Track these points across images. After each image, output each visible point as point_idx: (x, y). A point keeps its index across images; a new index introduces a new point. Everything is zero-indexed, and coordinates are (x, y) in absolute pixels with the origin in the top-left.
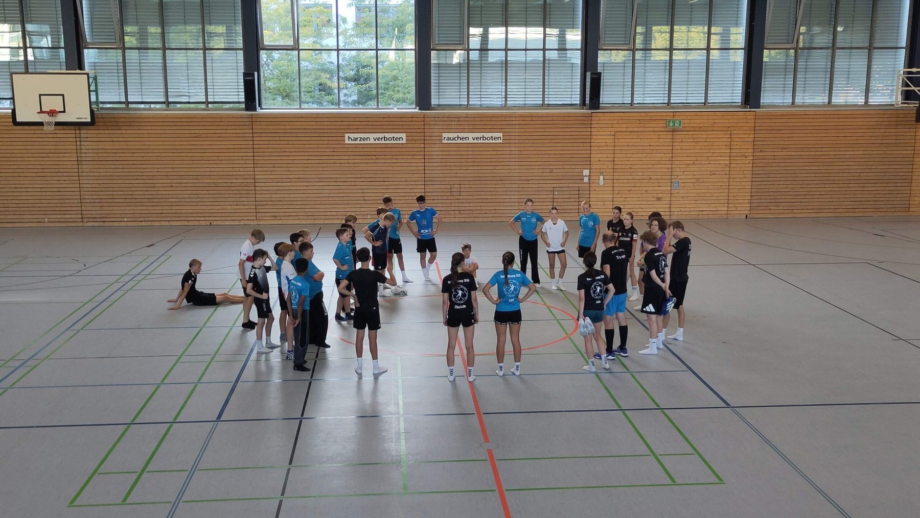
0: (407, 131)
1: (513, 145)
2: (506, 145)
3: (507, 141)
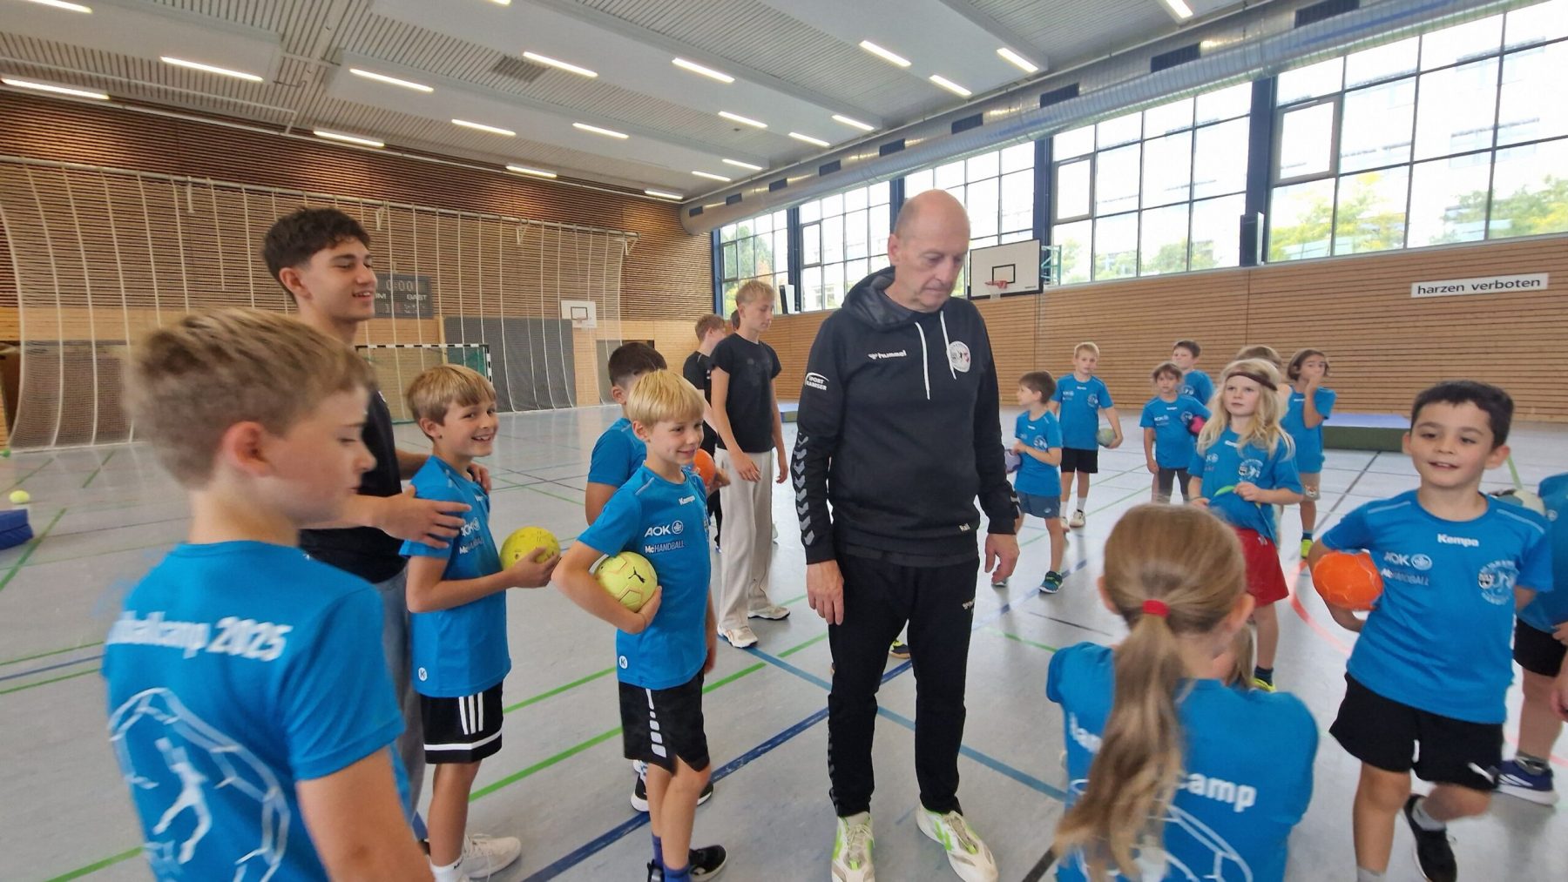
0: (1551, 268)
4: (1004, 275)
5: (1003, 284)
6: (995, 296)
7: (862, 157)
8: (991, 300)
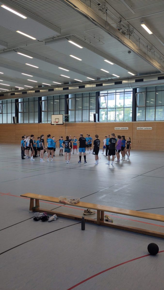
0: (129, 127)
1: (155, 130)
2: (153, 130)
3: (153, 129)
4: (57, 120)
5: (57, 122)
6: (55, 124)
7: (31, 91)
8: (54, 125)
